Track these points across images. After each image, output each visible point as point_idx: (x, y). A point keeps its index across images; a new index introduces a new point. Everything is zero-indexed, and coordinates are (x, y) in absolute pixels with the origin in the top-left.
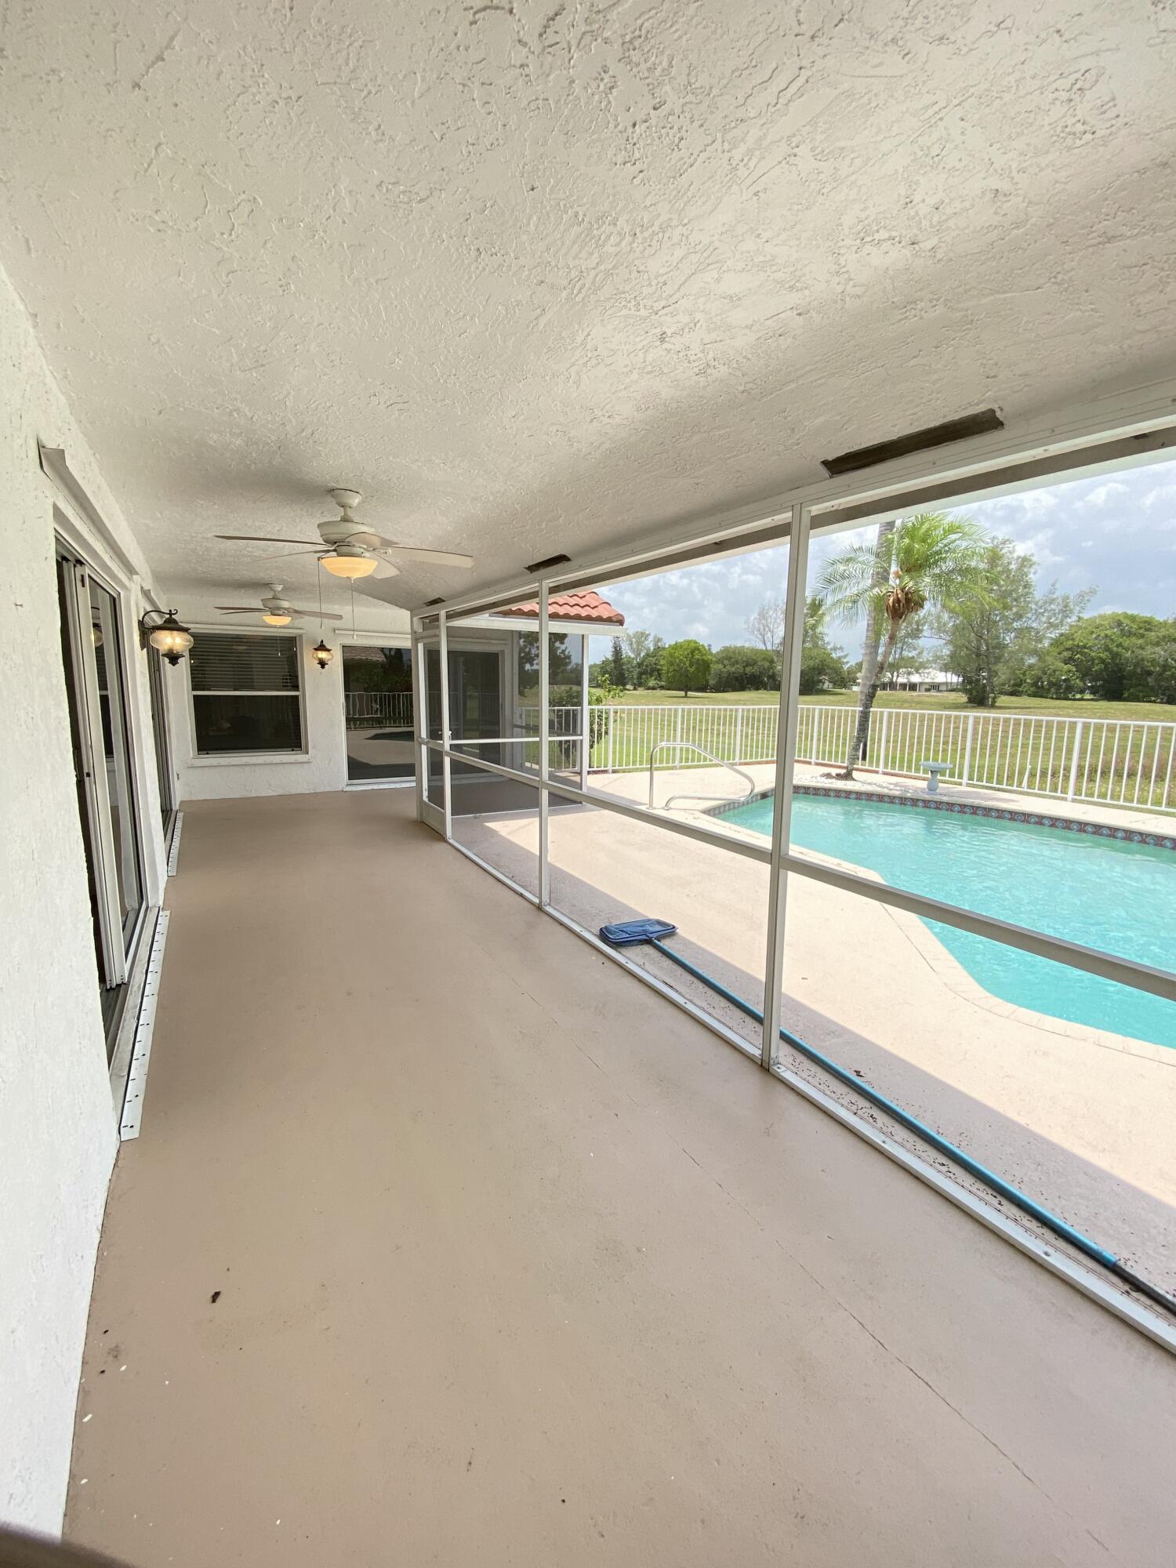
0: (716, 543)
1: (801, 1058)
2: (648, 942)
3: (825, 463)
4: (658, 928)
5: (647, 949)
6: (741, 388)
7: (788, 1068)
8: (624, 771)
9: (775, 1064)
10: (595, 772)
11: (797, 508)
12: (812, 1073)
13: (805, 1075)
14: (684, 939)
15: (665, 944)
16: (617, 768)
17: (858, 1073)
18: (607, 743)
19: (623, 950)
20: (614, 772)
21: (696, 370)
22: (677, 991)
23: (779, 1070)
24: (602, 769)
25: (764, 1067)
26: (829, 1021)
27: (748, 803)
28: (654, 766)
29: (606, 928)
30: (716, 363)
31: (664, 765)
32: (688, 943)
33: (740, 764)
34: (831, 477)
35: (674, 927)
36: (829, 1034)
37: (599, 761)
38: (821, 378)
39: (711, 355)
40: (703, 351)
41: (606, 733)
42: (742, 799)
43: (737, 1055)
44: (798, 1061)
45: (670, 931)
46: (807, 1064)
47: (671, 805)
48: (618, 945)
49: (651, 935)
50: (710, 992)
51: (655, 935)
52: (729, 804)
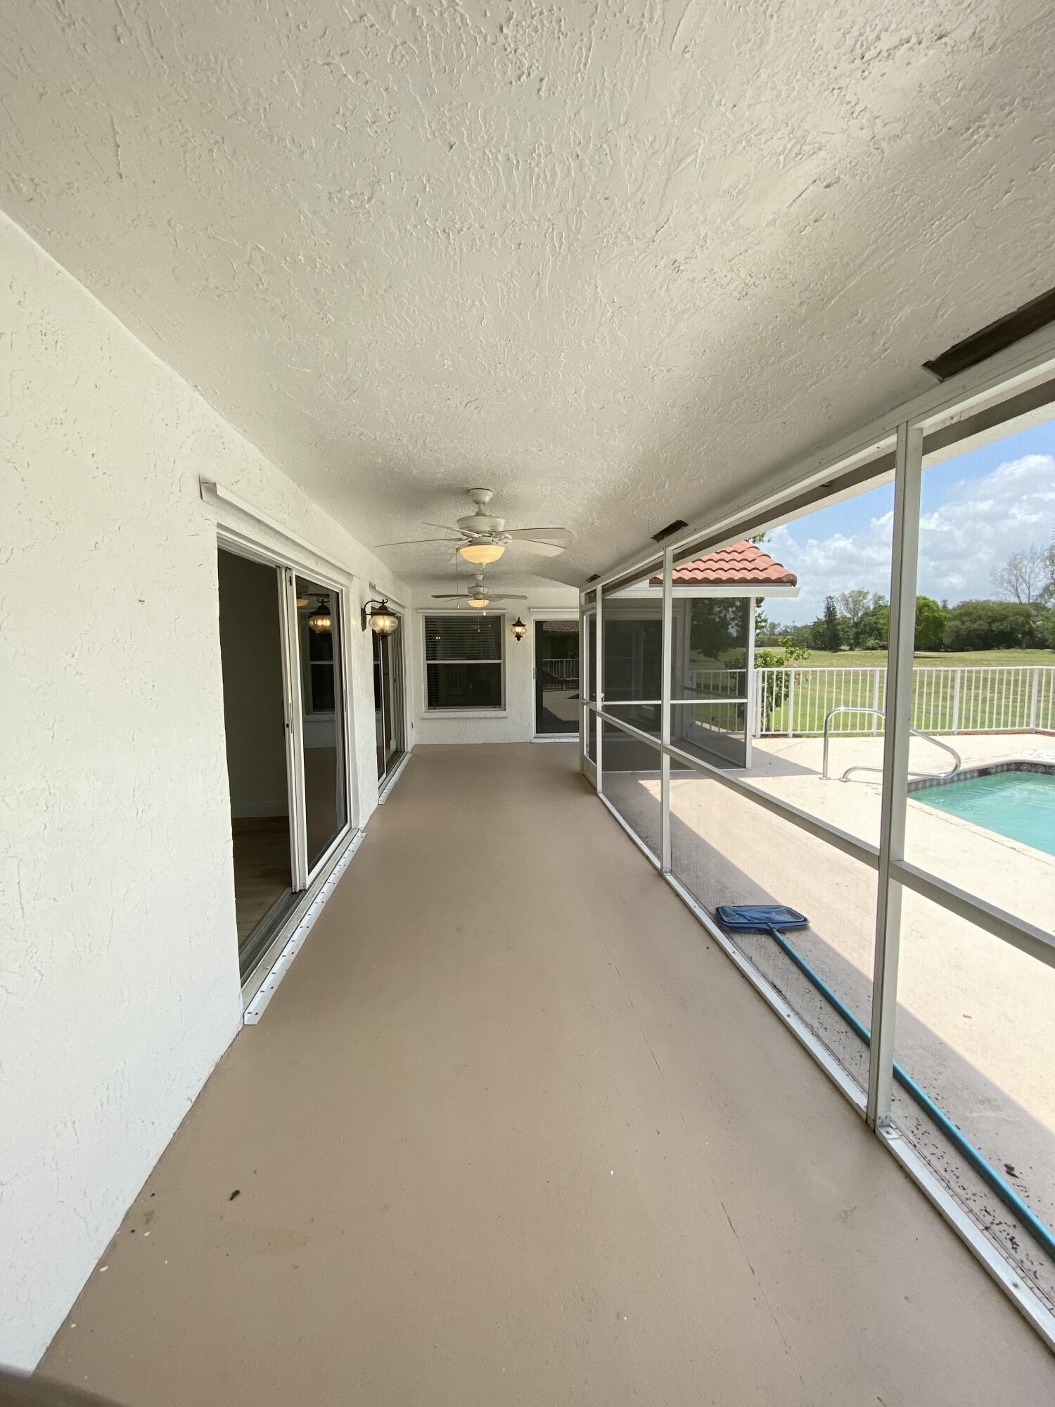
0: (823, 486)
1: (929, 1126)
2: (769, 932)
3: (928, 365)
4: (789, 918)
5: (766, 941)
6: (797, 301)
7: (903, 1135)
8: (808, 736)
9: (883, 1126)
10: (774, 736)
11: (902, 429)
12: (939, 1152)
13: (927, 1153)
14: (816, 936)
15: (789, 939)
16: (798, 732)
17: (1010, 1170)
18: (787, 705)
19: (737, 938)
20: (795, 736)
21: (736, 294)
22: (784, 998)
23: (885, 1135)
24: (781, 732)
25: (869, 1125)
26: (987, 1083)
27: (952, 781)
28: (829, 732)
29: (722, 908)
30: (754, 279)
31: (857, 731)
32: (818, 941)
33: (942, 734)
34: (941, 382)
35: (805, 920)
36: (982, 1102)
37: (778, 723)
38: (889, 257)
39: (743, 274)
40: (731, 270)
41: (787, 696)
42: (943, 775)
43: (835, 1097)
44: (922, 1129)
45: (799, 924)
46: (935, 1136)
47: (850, 776)
48: (731, 929)
49: (772, 926)
50: (827, 1008)
51: (778, 926)
52: (924, 781)
